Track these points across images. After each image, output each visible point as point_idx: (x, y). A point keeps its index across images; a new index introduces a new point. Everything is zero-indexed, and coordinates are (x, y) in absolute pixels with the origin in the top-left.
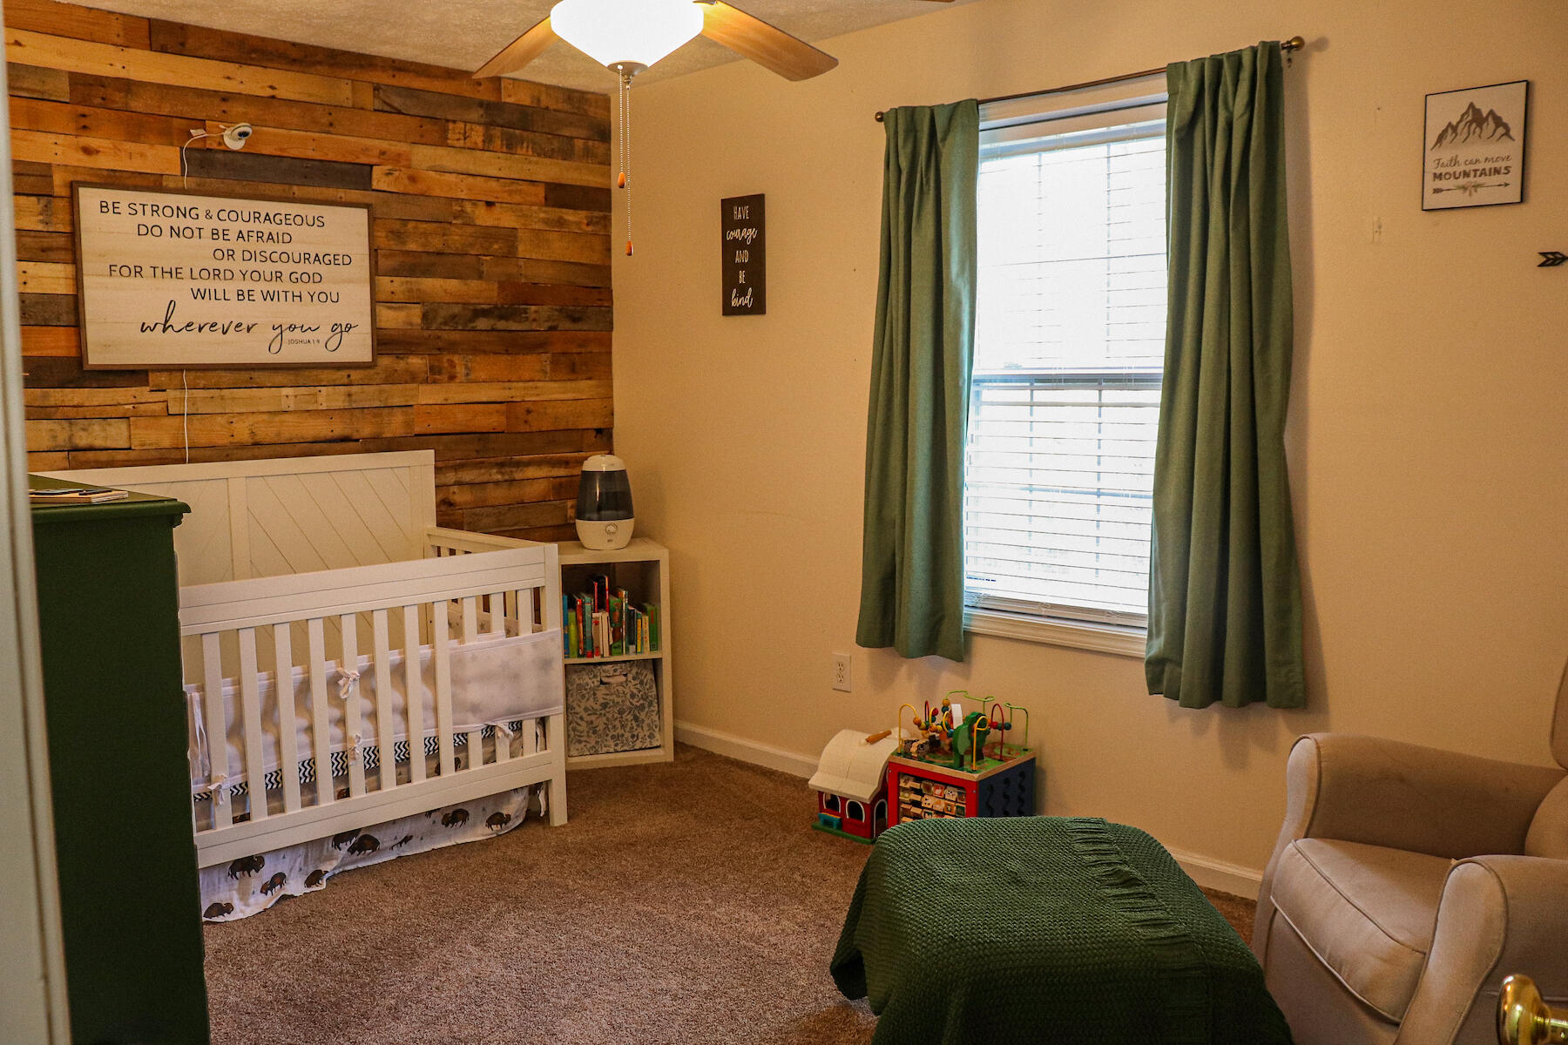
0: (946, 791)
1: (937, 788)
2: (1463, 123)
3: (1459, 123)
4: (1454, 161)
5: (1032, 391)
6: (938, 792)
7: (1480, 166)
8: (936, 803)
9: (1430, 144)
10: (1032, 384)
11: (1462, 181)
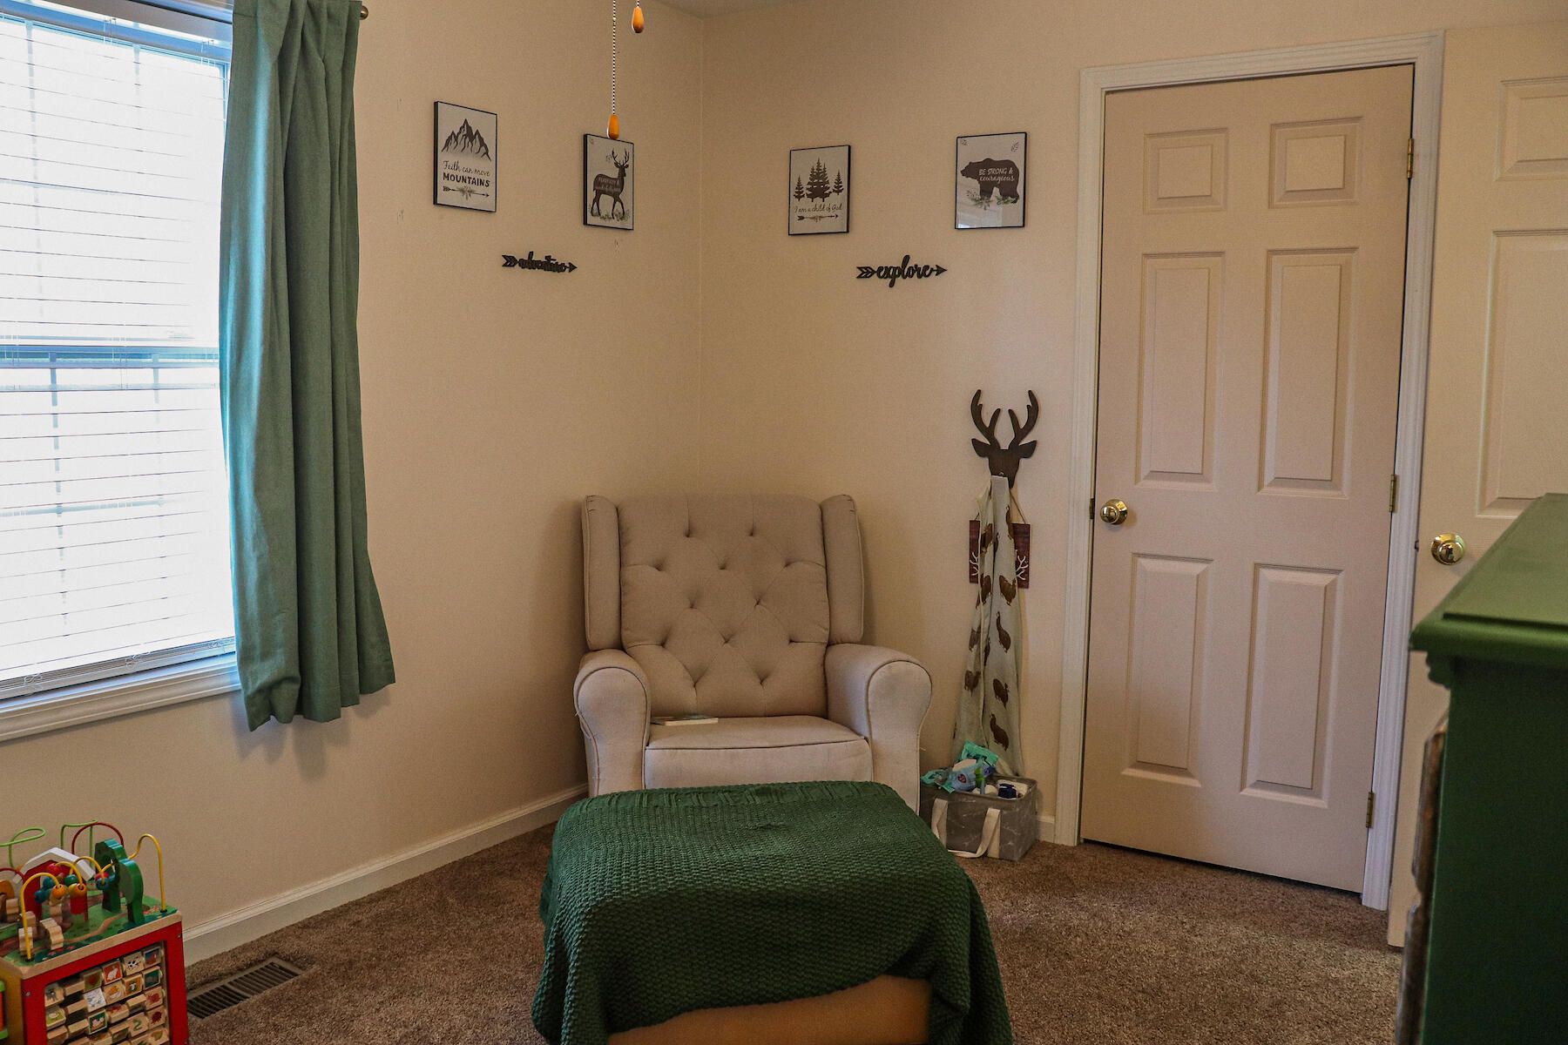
0: (125, 967)
1: (108, 971)
2: (461, 135)
3: (458, 134)
4: (456, 167)
5: (53, 369)
6: (112, 975)
7: (472, 175)
8: (111, 993)
9: (440, 149)
10: (53, 360)
11: (462, 185)
